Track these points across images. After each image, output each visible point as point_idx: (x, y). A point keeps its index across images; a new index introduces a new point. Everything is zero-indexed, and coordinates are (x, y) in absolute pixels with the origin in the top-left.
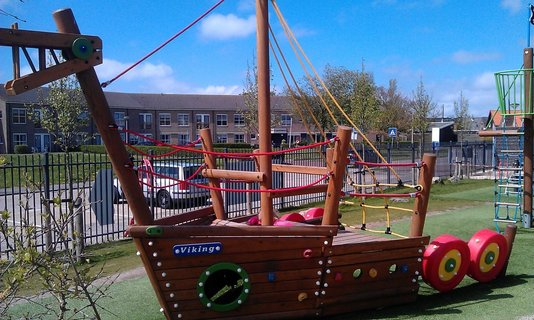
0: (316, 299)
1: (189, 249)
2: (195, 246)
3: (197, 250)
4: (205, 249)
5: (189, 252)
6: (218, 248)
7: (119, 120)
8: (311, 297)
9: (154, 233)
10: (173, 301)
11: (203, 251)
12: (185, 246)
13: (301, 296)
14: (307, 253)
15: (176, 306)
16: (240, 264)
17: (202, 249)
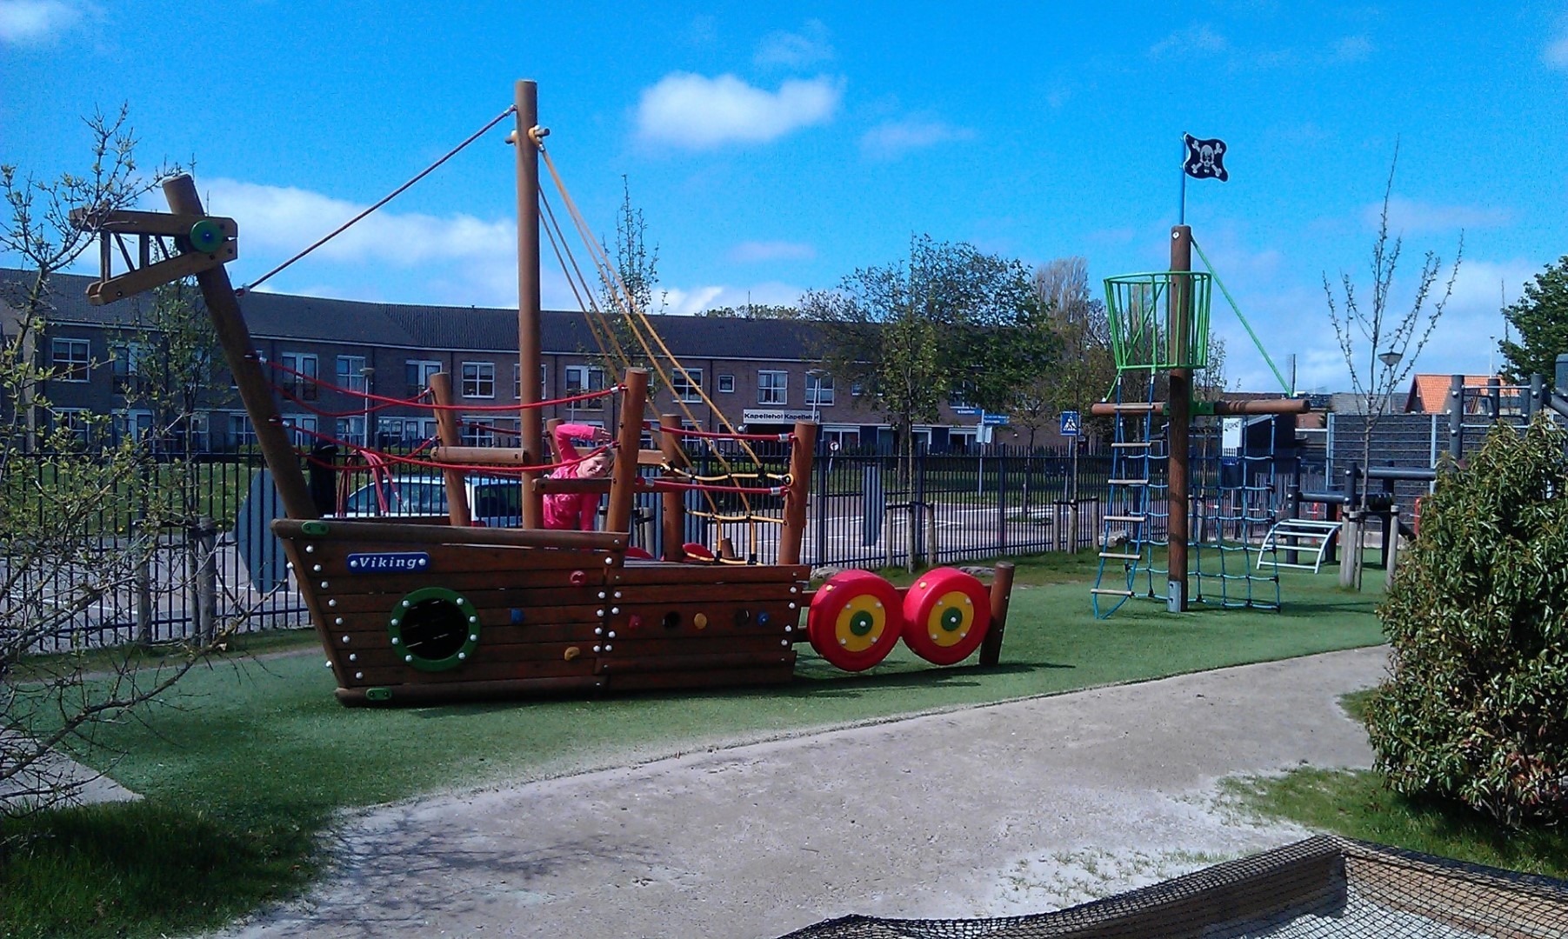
0: (595, 659)
1: (373, 562)
2: (384, 557)
3: (388, 564)
4: (401, 563)
5: (373, 566)
6: (422, 561)
7: (348, 377)
8: (585, 656)
9: (318, 531)
10: (349, 648)
11: (398, 565)
12: (368, 556)
13: (570, 652)
14: (576, 577)
15: (352, 657)
16: (460, 592)
17: (395, 563)
